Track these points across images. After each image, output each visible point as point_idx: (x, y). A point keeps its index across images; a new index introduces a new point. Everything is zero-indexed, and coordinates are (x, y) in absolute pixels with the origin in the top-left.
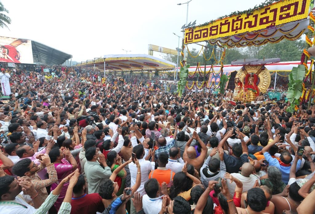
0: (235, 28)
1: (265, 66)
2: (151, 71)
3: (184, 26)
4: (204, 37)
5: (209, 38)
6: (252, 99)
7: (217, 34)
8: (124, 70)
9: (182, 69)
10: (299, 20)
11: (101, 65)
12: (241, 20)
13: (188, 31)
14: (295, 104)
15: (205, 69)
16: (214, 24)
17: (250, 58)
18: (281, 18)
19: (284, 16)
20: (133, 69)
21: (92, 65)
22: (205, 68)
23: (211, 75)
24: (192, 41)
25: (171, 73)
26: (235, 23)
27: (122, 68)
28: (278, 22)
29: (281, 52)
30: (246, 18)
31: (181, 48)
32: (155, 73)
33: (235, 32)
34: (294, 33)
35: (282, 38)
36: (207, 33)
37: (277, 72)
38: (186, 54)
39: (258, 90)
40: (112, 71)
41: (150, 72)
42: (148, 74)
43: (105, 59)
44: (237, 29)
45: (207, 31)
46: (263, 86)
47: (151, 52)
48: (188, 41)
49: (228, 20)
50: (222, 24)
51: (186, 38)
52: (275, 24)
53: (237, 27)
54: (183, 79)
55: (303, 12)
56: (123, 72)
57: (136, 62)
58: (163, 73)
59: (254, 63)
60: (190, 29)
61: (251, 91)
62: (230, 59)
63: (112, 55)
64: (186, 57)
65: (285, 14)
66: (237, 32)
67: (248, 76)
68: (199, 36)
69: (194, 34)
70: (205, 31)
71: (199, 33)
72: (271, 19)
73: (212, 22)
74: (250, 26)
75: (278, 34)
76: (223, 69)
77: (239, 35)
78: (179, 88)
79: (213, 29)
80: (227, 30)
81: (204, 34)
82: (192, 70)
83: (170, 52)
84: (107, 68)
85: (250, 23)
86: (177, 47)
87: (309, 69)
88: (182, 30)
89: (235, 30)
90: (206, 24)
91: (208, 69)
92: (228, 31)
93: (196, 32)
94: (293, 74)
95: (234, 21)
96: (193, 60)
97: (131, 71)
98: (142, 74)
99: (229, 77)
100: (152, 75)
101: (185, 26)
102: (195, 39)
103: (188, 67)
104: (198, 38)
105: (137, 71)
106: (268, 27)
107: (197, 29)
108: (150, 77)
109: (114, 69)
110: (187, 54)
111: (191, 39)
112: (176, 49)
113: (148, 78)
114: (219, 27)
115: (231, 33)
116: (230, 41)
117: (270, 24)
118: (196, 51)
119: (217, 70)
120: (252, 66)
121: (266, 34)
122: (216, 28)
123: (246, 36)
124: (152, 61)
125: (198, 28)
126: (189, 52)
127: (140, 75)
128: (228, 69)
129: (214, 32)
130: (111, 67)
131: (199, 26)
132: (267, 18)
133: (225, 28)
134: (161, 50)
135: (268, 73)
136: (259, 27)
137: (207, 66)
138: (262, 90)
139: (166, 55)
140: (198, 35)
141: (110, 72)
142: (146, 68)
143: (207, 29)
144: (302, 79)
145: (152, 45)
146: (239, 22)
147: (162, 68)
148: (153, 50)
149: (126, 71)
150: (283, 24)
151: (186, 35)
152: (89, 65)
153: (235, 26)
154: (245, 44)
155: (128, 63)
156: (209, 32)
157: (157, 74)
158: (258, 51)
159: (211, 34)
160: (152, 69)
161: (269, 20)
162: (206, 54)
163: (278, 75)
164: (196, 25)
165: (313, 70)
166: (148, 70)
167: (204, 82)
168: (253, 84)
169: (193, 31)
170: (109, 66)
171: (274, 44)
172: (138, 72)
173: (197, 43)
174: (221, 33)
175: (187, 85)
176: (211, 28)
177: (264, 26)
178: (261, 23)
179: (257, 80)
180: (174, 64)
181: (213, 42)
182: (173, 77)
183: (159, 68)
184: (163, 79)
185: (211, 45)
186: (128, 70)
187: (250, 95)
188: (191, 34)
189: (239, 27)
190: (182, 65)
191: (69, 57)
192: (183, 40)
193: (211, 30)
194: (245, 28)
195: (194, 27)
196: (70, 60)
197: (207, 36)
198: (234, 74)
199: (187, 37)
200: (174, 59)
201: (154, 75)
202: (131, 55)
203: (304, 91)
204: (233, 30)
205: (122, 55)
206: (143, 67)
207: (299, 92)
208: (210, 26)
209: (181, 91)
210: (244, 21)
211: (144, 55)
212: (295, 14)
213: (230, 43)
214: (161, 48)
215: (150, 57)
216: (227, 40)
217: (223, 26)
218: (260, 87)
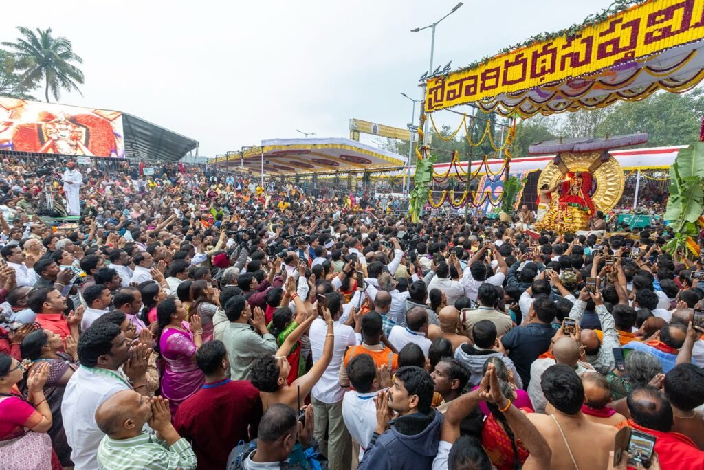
0: (538, 71)
2: (355, 173)
3: (426, 74)
4: (468, 93)
5: (480, 95)
6: (578, 225)
7: (496, 86)
8: (301, 171)
9: (420, 164)
10: (694, 41)
11: (254, 163)
12: (554, 51)
13: (433, 85)
16: (491, 66)
18: (649, 39)
19: (656, 34)
20: (319, 169)
21: (235, 163)
22: (470, 165)
23: (482, 182)
24: (442, 105)
25: (395, 177)
26: (539, 60)
27: (296, 169)
28: (642, 50)
30: (564, 47)
31: (417, 123)
32: (363, 179)
33: (539, 79)
35: (651, 88)
36: (475, 85)
37: (642, 171)
39: (592, 206)
40: (276, 174)
41: (354, 176)
42: (349, 179)
43: (263, 147)
44: (544, 71)
45: (476, 81)
46: (605, 198)
47: (356, 134)
48: (433, 105)
49: (522, 55)
50: (508, 64)
51: (430, 99)
52: (633, 53)
53: (543, 68)
54: (422, 185)
56: (297, 178)
57: (326, 156)
58: (379, 178)
59: (584, 147)
60: (438, 79)
61: (575, 209)
62: (524, 143)
63: (278, 140)
64: (429, 140)
65: (660, 30)
66: (543, 79)
68: (457, 93)
69: (447, 88)
70: (472, 82)
71: (457, 87)
72: (625, 42)
73: (486, 61)
74: (575, 63)
75: (644, 79)
76: (510, 166)
77: (550, 85)
78: (413, 205)
79: (488, 75)
80: (520, 76)
81: (468, 87)
82: (441, 171)
83: (395, 135)
84: (267, 169)
85: (575, 56)
86: (410, 122)
88: (421, 82)
89: (538, 75)
90: (474, 67)
91: (475, 169)
92: (523, 79)
93: (451, 84)
95: (536, 55)
96: (443, 149)
97: (315, 175)
98: (337, 180)
99: (523, 181)
100: (357, 181)
101: (428, 75)
102: (449, 99)
104: (455, 97)
106: (617, 62)
107: (454, 78)
108: (354, 186)
109: (280, 171)
111: (440, 101)
112: (408, 126)
113: (350, 187)
114: (502, 70)
115: (529, 83)
116: (527, 101)
117: (621, 55)
119: (496, 167)
120: (579, 152)
121: (612, 80)
122: (495, 73)
123: (565, 86)
125: (455, 75)
127: (332, 182)
128: (521, 167)
129: (489, 83)
130: (274, 166)
131: (458, 72)
132: (616, 42)
133: (515, 72)
134: (375, 129)
135: (619, 172)
136: (596, 64)
137: (472, 162)
138: (603, 205)
139: (385, 140)
140: (454, 91)
141: (273, 177)
142: (344, 167)
143: (475, 77)
145: (356, 120)
146: (549, 57)
147: (378, 167)
148: (358, 131)
149: (305, 175)
150: (654, 53)
151: (431, 93)
152: (231, 162)
153: (539, 66)
154: (561, 106)
155: (309, 157)
156: (480, 82)
157: (366, 179)
159: (483, 88)
160: (357, 168)
161: (621, 46)
162: (473, 135)
163: (642, 179)
166: (349, 172)
167: (466, 192)
168: (581, 195)
169: (444, 83)
170: (272, 163)
172: (328, 176)
173: (452, 109)
174: (505, 83)
175: (430, 199)
176: (484, 75)
177: (609, 61)
178: (602, 54)
179: (589, 184)
180: (403, 158)
182: (401, 185)
183: (370, 167)
186: (308, 172)
188: (440, 90)
189: (548, 67)
190: (420, 156)
191: (193, 145)
192: (423, 104)
193: (484, 78)
194: (563, 68)
195: (448, 75)
196: (194, 152)
197: (475, 93)
198: (534, 177)
199: (433, 96)
200: (403, 150)
201: (360, 184)
202: (316, 139)
204: (534, 75)
205: (298, 140)
206: (338, 165)
208: (483, 69)
209: (418, 210)
210: (560, 53)
211: (342, 139)
212: (685, 26)
213: (526, 105)
214: (375, 127)
215: (354, 143)
216: (520, 100)
217: (511, 69)
218: (598, 199)
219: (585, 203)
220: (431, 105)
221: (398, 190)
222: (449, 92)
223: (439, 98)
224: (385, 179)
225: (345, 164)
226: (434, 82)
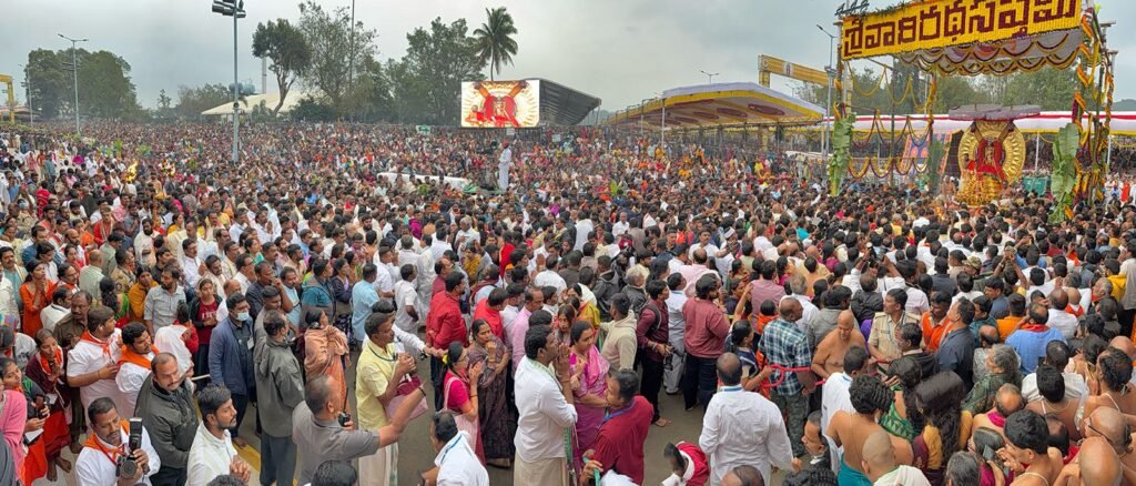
0: (950, 30)
1: (1015, 122)
2: (766, 126)
3: (842, 8)
4: (886, 43)
5: (898, 48)
6: (993, 195)
7: (913, 39)
8: (707, 124)
9: (838, 126)
10: (1066, 29)
11: (654, 116)
12: (963, 10)
13: (849, 26)
14: (1066, 202)
15: (893, 126)
16: (909, 13)
17: (990, 103)
18: (1037, 19)
19: (1042, 15)
20: (725, 121)
21: (636, 118)
22: (893, 120)
23: (908, 141)
24: (860, 53)
25: (813, 132)
26: (951, 16)
27: (700, 121)
28: (1033, 28)
29: (1045, 91)
30: (972, 8)
31: (834, 67)
32: (776, 133)
33: (950, 38)
34: (1063, 53)
35: (1042, 62)
36: (892, 34)
38: (848, 84)
39: (1003, 175)
40: (678, 127)
41: (764, 130)
42: (760, 135)
43: (664, 100)
44: (955, 31)
45: (893, 29)
46: (1013, 166)
47: (766, 76)
48: (850, 51)
49: (936, 7)
50: (923, 16)
51: (847, 44)
52: (1026, 28)
53: (955, 27)
54: (842, 151)
55: (1071, 14)
56: (702, 131)
57: (731, 104)
58: (794, 132)
59: (994, 116)
60: (855, 18)
61: (990, 179)
62: (950, 100)
63: (680, 89)
64: (848, 91)
65: (1044, 11)
66: (954, 39)
67: (984, 144)
68: (876, 41)
69: (866, 33)
70: (889, 29)
71: (874, 32)
72: (1019, 17)
73: (903, 6)
74: (981, 29)
75: (1035, 54)
76: (933, 125)
77: (961, 46)
78: (832, 175)
79: (906, 24)
80: (934, 32)
81: (886, 35)
82: (863, 125)
83: (812, 78)
84: (668, 122)
85: (980, 19)
86: (828, 65)
87: (1085, 130)
88: (837, 19)
89: (951, 34)
90: (891, 11)
91: (900, 125)
92: (937, 36)
93: (869, 28)
94: (1061, 142)
95: (948, 11)
96: (867, 98)
97: (721, 128)
98: (745, 134)
99: (947, 146)
100: (768, 136)
101: (845, 9)
102: (868, 47)
103: (853, 119)
104: (873, 45)
105: (732, 126)
106: (1014, 36)
107: (872, 21)
108: (765, 143)
109: (683, 123)
110: (851, 83)
111: (856, 47)
112: (826, 68)
113: (758, 145)
114: (918, 21)
115: (943, 41)
116: (944, 59)
117: (1017, 29)
118: (873, 77)
119: (919, 125)
120: (991, 121)
121: (1013, 49)
122: (911, 23)
123: (976, 49)
124: (768, 103)
125: (873, 18)
126: (854, 78)
127: (741, 137)
128: (946, 126)
129: (908, 34)
130: (677, 118)
131: (874, 14)
132: (1012, 13)
133: (930, 26)
134: (788, 70)
135: (1021, 137)
136: (999, 34)
137: (896, 117)
138: (1011, 175)
139: (801, 83)
140: (872, 37)
141: (674, 132)
142: (753, 119)
143: (892, 24)
144: (1074, 153)
145: (767, 57)
146: (959, 15)
147: (792, 119)
148: (769, 72)
149: (710, 128)
150: (1041, 33)
151: (847, 36)
152: (632, 117)
153: (951, 23)
154: (975, 68)
155: (714, 106)
156: (897, 32)
157: (779, 135)
158: (1004, 86)
159: (901, 39)
160: (769, 121)
161: (1017, 20)
162: (895, 87)
163: (1041, 141)
164: (870, 9)
165: (1093, 131)
166: (759, 125)
167: (890, 158)
168: (994, 164)
169: (861, 25)
170: (673, 115)
171: (1032, 73)
172: (735, 129)
173: (876, 59)
174: (923, 38)
175: (852, 165)
176: (901, 23)
177: (1008, 33)
178: (1003, 25)
179: (1000, 155)
180: (819, 110)
181: (908, 60)
182: (819, 142)
183: (782, 119)
184: (795, 147)
185: (907, 65)
186: (712, 124)
187: (988, 188)
188: (857, 33)
189: (959, 28)
190: (839, 115)
191: (596, 102)
192: (839, 49)
193: (902, 28)
194: (971, 31)
195: (864, 15)
196: (596, 109)
197: (892, 43)
198: (958, 137)
199: (849, 39)
200: (821, 97)
201: (773, 138)
202: (719, 85)
203: (1079, 177)
204: (947, 34)
205: (702, 87)
206: (746, 116)
207: (1070, 179)
208: (896, 19)
209: (838, 181)
210: (970, 14)
211: (750, 84)
212: (1060, 15)
213: (944, 63)
214: (788, 66)
215: (762, 89)
216: (936, 58)
217: (925, 21)
218: (1007, 169)
219: (996, 171)
220: (848, 51)
221: (816, 147)
222: (868, 38)
223: (857, 44)
224: (802, 133)
225: (752, 116)
226: (850, 23)
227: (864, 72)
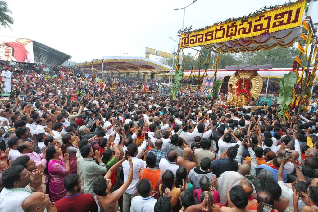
0: (229, 34)
1: (258, 72)
2: (147, 73)
3: (180, 30)
4: (199, 41)
5: (204, 43)
6: (244, 103)
7: (212, 39)
8: (121, 71)
9: (177, 72)
10: (292, 28)
11: (99, 66)
12: (236, 26)
13: (183, 36)
14: (286, 109)
15: (199, 73)
16: (210, 30)
17: (243, 64)
18: (275, 25)
19: (277, 24)
20: (130, 71)
21: (90, 66)
22: (199, 71)
23: (205, 79)
24: (188, 46)
25: (166, 75)
26: (230, 29)
27: (119, 70)
28: (271, 30)
29: (274, 59)
30: (240, 25)
31: (176, 52)
32: (151, 76)
33: (229, 38)
34: (287, 40)
35: (275, 45)
36: (202, 38)
37: (269, 78)
38: (181, 58)
39: (249, 95)
40: (109, 72)
41: (146, 75)
42: (144, 76)
43: (103, 60)
44: (232, 35)
45: (203, 36)
46: (255, 91)
47: (148, 55)
48: (183, 45)
49: (223, 26)
50: (217, 30)
51: (182, 43)
52: (268, 31)
53: (232, 33)
54: (178, 82)
55: (296, 20)
56: (120, 74)
57: (133, 65)
58: (159, 76)
59: (247, 69)
60: (186, 34)
61: (243, 96)
62: (224, 64)
63: (110, 57)
64: (181, 61)
65: (279, 22)
66: (231, 38)
67: (241, 81)
68: (195, 41)
69: (190, 38)
70: (201, 36)
71: (194, 38)
72: (265, 26)
73: (207, 28)
74: (244, 32)
75: (272, 41)
76: (217, 73)
77: (234, 41)
78: (174, 91)
80: (221, 36)
81: (199, 39)
82: (187, 73)
83: (166, 56)
84: (104, 69)
85: (244, 29)
86: (173, 51)
87: (300, 76)
88: (178, 34)
89: (229, 36)
90: (202, 30)
91: (202, 73)
92: (223, 37)
93: (192, 36)
94: (284, 80)
95: (228, 27)
96: (188, 63)
97: (128, 73)
98: (138, 76)
99: (222, 81)
100: (148, 77)
101: (182, 31)
102: (191, 43)
103: (183, 70)
104: (194, 43)
105: (133, 73)
106: (262, 34)
107: (193, 34)
108: (146, 79)
109: (111, 70)
110: (182, 58)
111: (187, 44)
112: (172, 52)
113: (144, 80)
114: (214, 32)
115: (226, 39)
117: (263, 31)
118: (191, 56)
119: (211, 74)
120: (245, 71)
121: (260, 40)
122: (211, 33)
123: (240, 42)
124: (149, 65)
125: (193, 33)
126: (184, 56)
127: (136, 77)
128: (222, 74)
129: (209, 38)
130: (108, 68)
131: (195, 31)
132: (261, 25)
133: (220, 34)
134: (157, 53)
135: (260, 78)
136: (253, 34)
137: (201, 70)
138: (254, 95)
139: (162, 58)
140: (193, 40)
141: (108, 74)
142: (142, 70)
144: (293, 86)
145: (148, 48)
146: (234, 29)
147: (158, 71)
148: (149, 54)
149: (123, 73)
150: (276, 31)
151: (182, 40)
152: (88, 66)
153: (230, 32)
154: (239, 50)
155: (126, 65)
157: (152, 76)
158: (251, 57)
159: (206, 40)
160: (148, 71)
161: (263, 27)
162: (201, 59)
163: (269, 81)
164: (192, 30)
165: (304, 77)
166: (144, 73)
167: (197, 85)
168: (246, 90)
169: (189, 36)
170: (107, 67)
171: (268, 51)
172: (134, 74)
173: (192, 48)
174: (216, 38)
175: (181, 88)
177: (258, 33)
178: (255, 30)
180: (169, 67)
181: (208, 48)
183: (154, 71)
184: (159, 81)
185: (206, 50)
186: (124, 72)
187: (242, 100)
188: (187, 39)
189: (234, 33)
190: (178, 69)
191: (68, 57)
192: (179, 45)
193: (207, 35)
194: (239, 34)
195: (190, 32)
196: (69, 60)
197: (202, 41)
198: (227, 79)
199: (183, 41)
200: (170, 63)
201: (149, 78)
202: (128, 57)
203: (294, 98)
204: (227, 36)
205: (120, 57)
206: (139, 69)
207: (290, 98)
208: (206, 31)
209: (176, 93)
210: (239, 27)
211: (141, 57)
212: (289, 22)
213: (224, 48)
214: (157, 51)
215: (146, 60)
216: (222, 46)
217: (218, 32)
218: (252, 92)
219: (247, 93)
221: (167, 81)
222: (191, 40)
223: (186, 42)
224: (161, 76)
225: (142, 69)
226: (184, 35)
227: (188, 54)
